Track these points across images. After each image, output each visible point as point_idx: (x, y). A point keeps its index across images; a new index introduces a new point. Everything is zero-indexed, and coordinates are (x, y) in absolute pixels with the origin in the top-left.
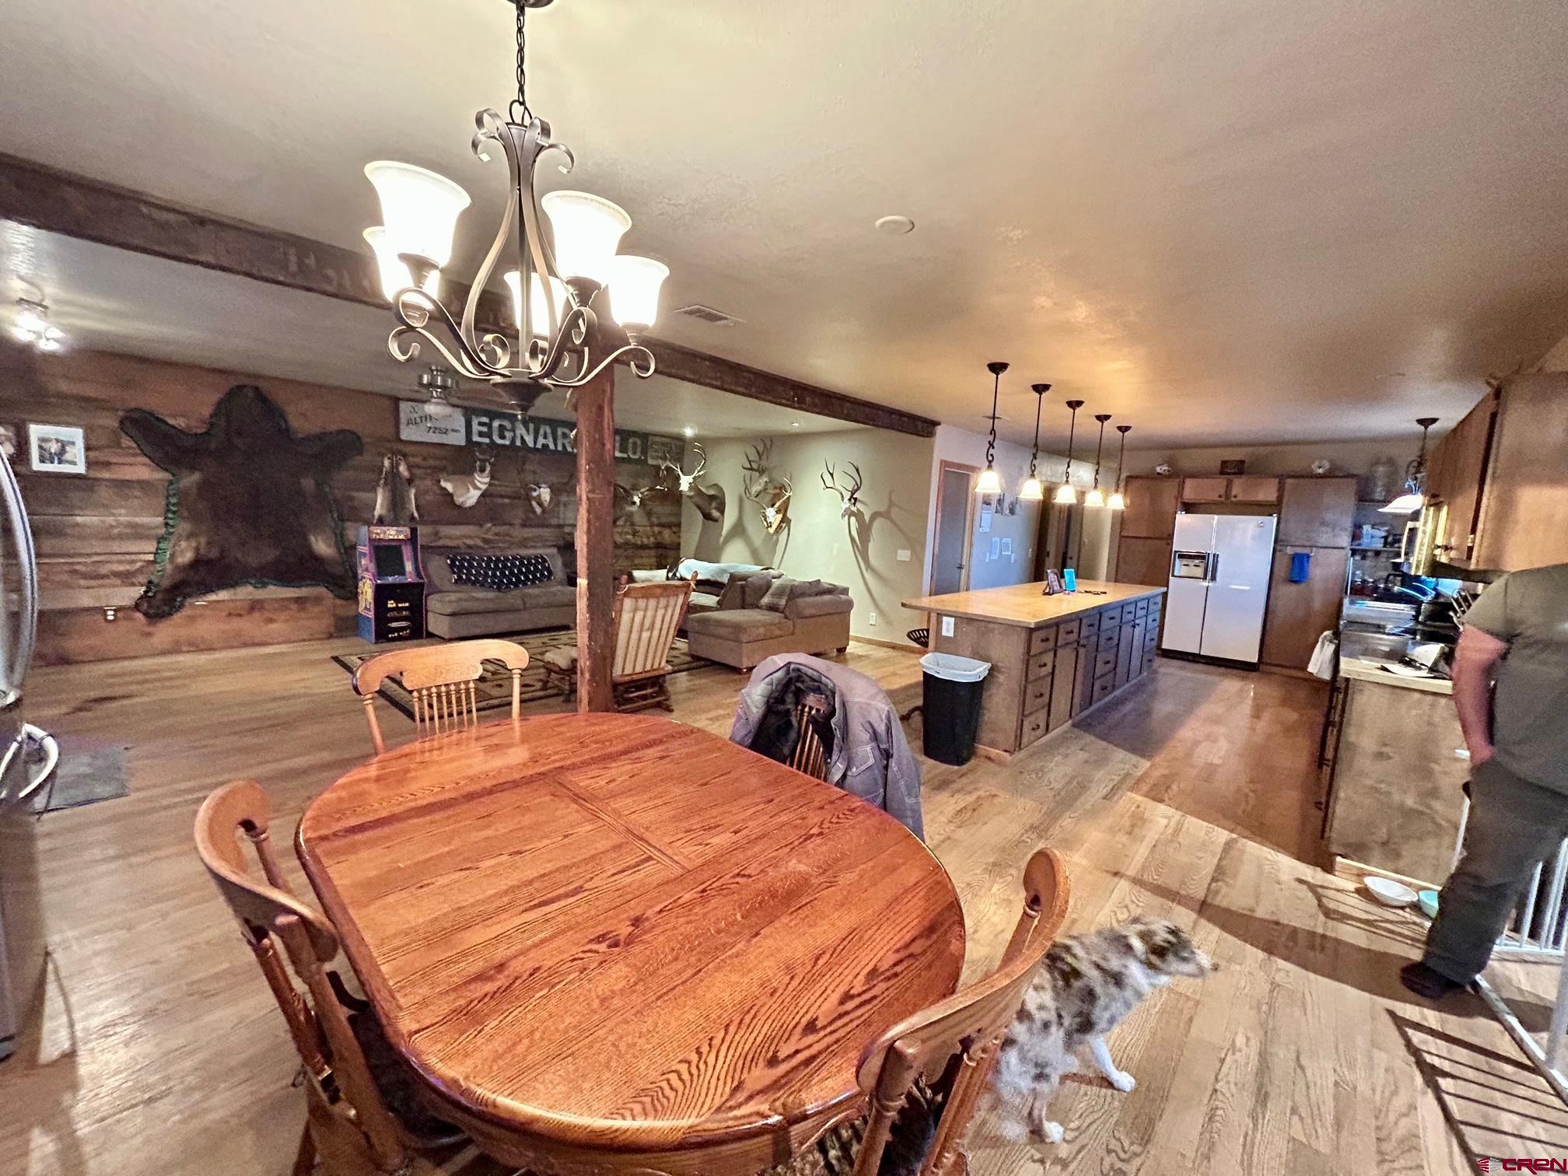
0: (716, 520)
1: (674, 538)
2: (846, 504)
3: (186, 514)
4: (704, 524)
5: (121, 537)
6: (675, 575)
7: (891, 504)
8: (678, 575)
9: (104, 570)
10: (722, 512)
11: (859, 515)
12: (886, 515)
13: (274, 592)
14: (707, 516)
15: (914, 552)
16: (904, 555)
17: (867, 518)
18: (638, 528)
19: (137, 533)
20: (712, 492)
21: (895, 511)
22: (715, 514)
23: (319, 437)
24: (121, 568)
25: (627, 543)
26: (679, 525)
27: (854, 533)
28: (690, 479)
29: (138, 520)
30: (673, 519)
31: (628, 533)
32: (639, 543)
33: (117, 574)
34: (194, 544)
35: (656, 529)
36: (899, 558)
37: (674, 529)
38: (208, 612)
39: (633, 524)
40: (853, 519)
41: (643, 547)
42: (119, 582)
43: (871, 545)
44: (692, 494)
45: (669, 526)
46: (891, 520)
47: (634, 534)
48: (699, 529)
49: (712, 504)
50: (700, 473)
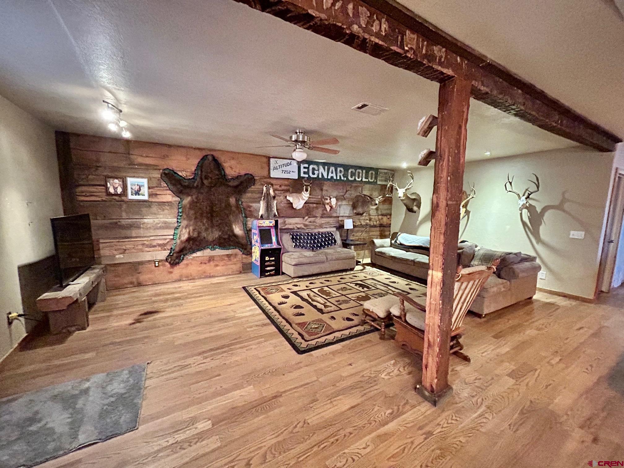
0: (415, 212)
1: (389, 222)
2: (523, 200)
3: (185, 216)
4: (406, 214)
5: (161, 228)
6: (396, 242)
7: (564, 201)
8: (398, 242)
9: (155, 243)
12: (559, 207)
13: (219, 252)
14: (410, 210)
15: (590, 232)
16: (577, 234)
17: (539, 210)
19: (166, 226)
20: (413, 197)
21: (566, 206)
22: (415, 208)
23: (238, 177)
24: (161, 242)
25: (367, 225)
26: (391, 215)
28: (404, 190)
29: (167, 220)
32: (372, 224)
33: (159, 245)
34: (188, 230)
35: (380, 217)
37: (388, 217)
38: (193, 262)
39: (369, 215)
42: (160, 248)
44: (404, 198)
45: (386, 215)
46: (564, 211)
47: (370, 220)
48: (404, 216)
49: (413, 203)
50: (409, 187)
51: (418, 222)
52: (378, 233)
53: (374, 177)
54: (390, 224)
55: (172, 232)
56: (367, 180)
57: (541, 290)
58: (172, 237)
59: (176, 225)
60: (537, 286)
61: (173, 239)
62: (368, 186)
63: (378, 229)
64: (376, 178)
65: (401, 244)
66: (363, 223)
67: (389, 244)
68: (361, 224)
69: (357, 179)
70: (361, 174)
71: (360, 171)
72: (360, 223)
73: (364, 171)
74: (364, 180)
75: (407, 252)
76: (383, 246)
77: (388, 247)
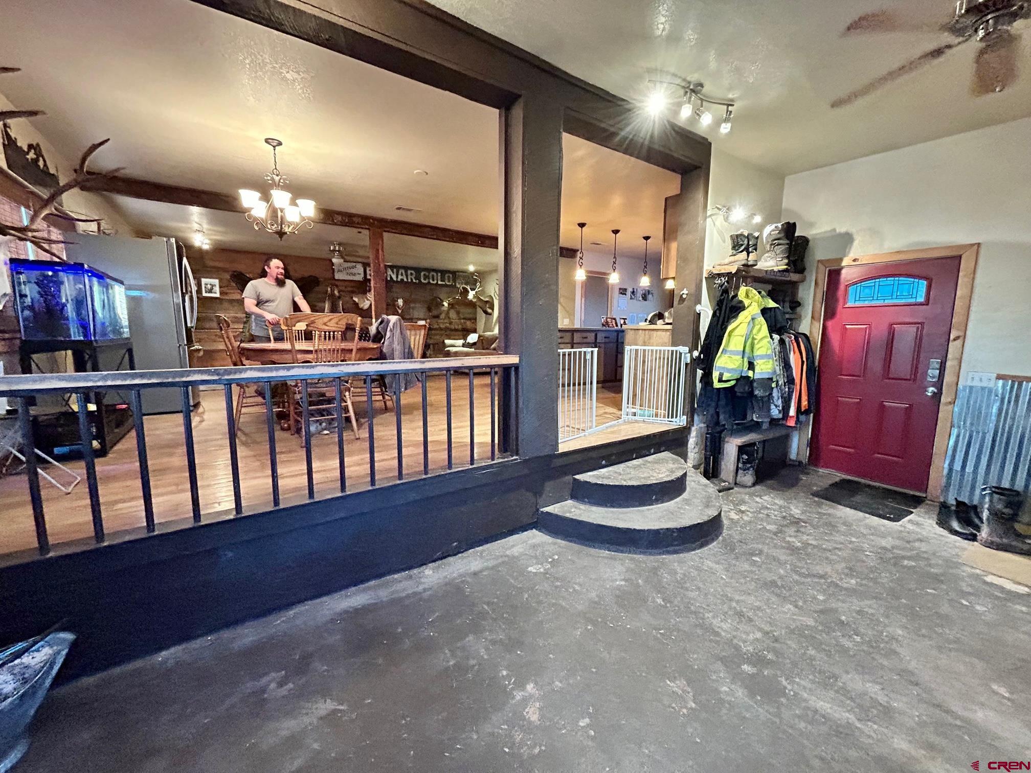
1: (473, 326)
4: (486, 317)
10: (493, 310)
14: (486, 312)
15: (570, 319)
16: (566, 321)
19: (237, 320)
20: (487, 299)
21: (562, 299)
22: (490, 311)
25: (446, 328)
26: (475, 319)
28: (474, 292)
29: (237, 315)
30: (471, 316)
35: (462, 321)
36: (564, 324)
37: (473, 321)
39: (449, 318)
41: (456, 330)
44: (476, 301)
45: (470, 319)
47: (450, 323)
49: (486, 305)
50: (480, 290)
53: (451, 280)
55: (242, 326)
56: (444, 283)
58: (241, 330)
59: (245, 320)
61: (243, 332)
62: (445, 289)
64: (454, 281)
66: (442, 326)
67: (461, 344)
68: (440, 327)
69: (431, 282)
71: (435, 274)
73: (439, 274)
76: (453, 346)
77: (458, 346)
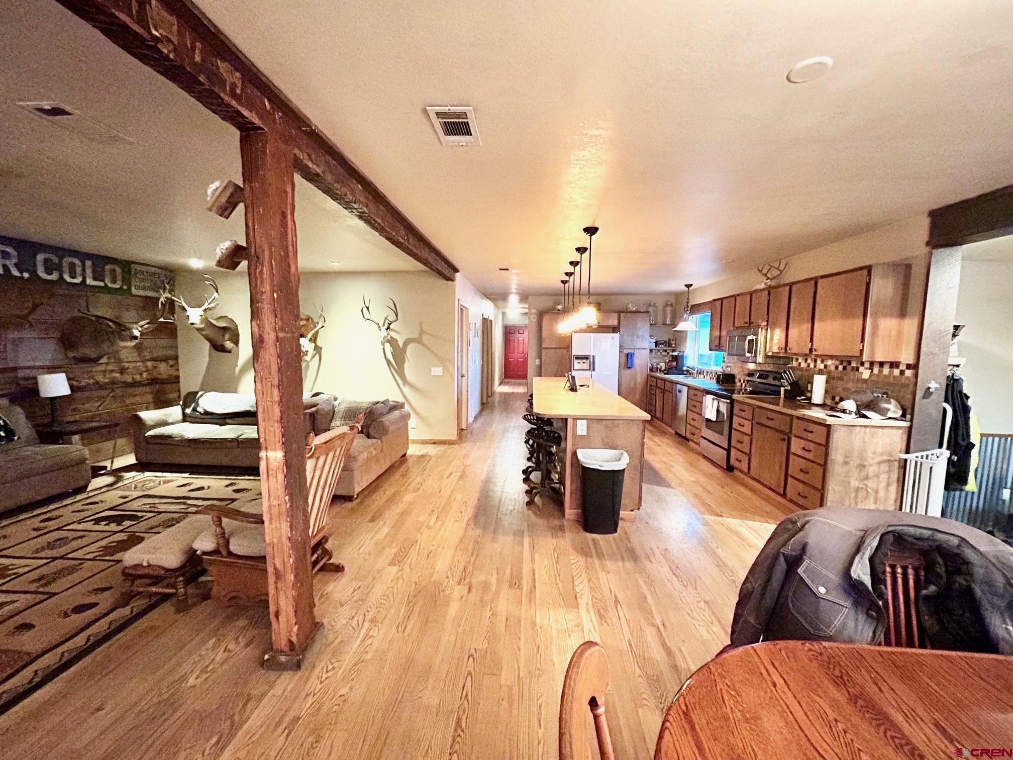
0: (230, 352)
1: (172, 372)
2: (384, 332)
4: (210, 356)
6: (194, 410)
7: (422, 332)
8: (199, 409)
10: (236, 343)
11: (392, 342)
12: (418, 341)
14: (218, 348)
15: (445, 367)
16: (437, 371)
17: (401, 344)
18: (126, 365)
20: (222, 324)
21: (425, 338)
22: (229, 345)
25: (113, 382)
26: (176, 358)
27: (390, 357)
28: (200, 311)
30: (170, 353)
31: (112, 371)
32: (130, 380)
35: (149, 364)
36: (433, 374)
37: (171, 362)
39: (120, 361)
40: (387, 345)
41: (135, 384)
43: (406, 365)
44: (203, 326)
45: (165, 359)
46: (424, 345)
47: (122, 371)
48: (207, 360)
49: (223, 336)
50: (211, 306)
51: (237, 369)
52: (150, 398)
53: (119, 277)
54: (178, 377)
56: (102, 284)
57: (414, 442)
60: (410, 438)
62: (105, 298)
63: (148, 389)
64: (126, 280)
65: (207, 413)
66: (102, 380)
67: (180, 417)
68: (97, 383)
69: (67, 278)
70: (79, 270)
71: (77, 261)
72: (92, 381)
73: (88, 263)
74: (90, 281)
75: (221, 425)
76: (164, 423)
77: (178, 422)
